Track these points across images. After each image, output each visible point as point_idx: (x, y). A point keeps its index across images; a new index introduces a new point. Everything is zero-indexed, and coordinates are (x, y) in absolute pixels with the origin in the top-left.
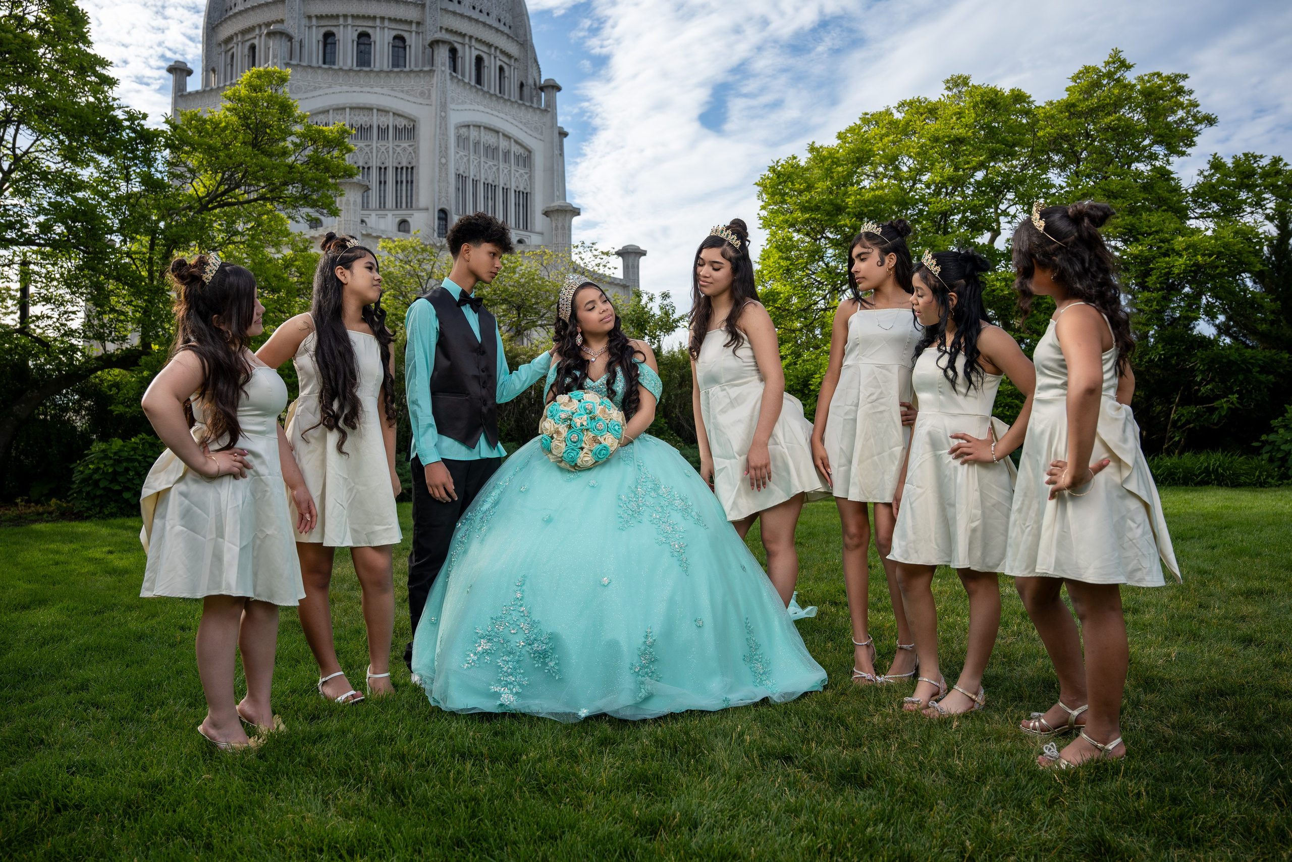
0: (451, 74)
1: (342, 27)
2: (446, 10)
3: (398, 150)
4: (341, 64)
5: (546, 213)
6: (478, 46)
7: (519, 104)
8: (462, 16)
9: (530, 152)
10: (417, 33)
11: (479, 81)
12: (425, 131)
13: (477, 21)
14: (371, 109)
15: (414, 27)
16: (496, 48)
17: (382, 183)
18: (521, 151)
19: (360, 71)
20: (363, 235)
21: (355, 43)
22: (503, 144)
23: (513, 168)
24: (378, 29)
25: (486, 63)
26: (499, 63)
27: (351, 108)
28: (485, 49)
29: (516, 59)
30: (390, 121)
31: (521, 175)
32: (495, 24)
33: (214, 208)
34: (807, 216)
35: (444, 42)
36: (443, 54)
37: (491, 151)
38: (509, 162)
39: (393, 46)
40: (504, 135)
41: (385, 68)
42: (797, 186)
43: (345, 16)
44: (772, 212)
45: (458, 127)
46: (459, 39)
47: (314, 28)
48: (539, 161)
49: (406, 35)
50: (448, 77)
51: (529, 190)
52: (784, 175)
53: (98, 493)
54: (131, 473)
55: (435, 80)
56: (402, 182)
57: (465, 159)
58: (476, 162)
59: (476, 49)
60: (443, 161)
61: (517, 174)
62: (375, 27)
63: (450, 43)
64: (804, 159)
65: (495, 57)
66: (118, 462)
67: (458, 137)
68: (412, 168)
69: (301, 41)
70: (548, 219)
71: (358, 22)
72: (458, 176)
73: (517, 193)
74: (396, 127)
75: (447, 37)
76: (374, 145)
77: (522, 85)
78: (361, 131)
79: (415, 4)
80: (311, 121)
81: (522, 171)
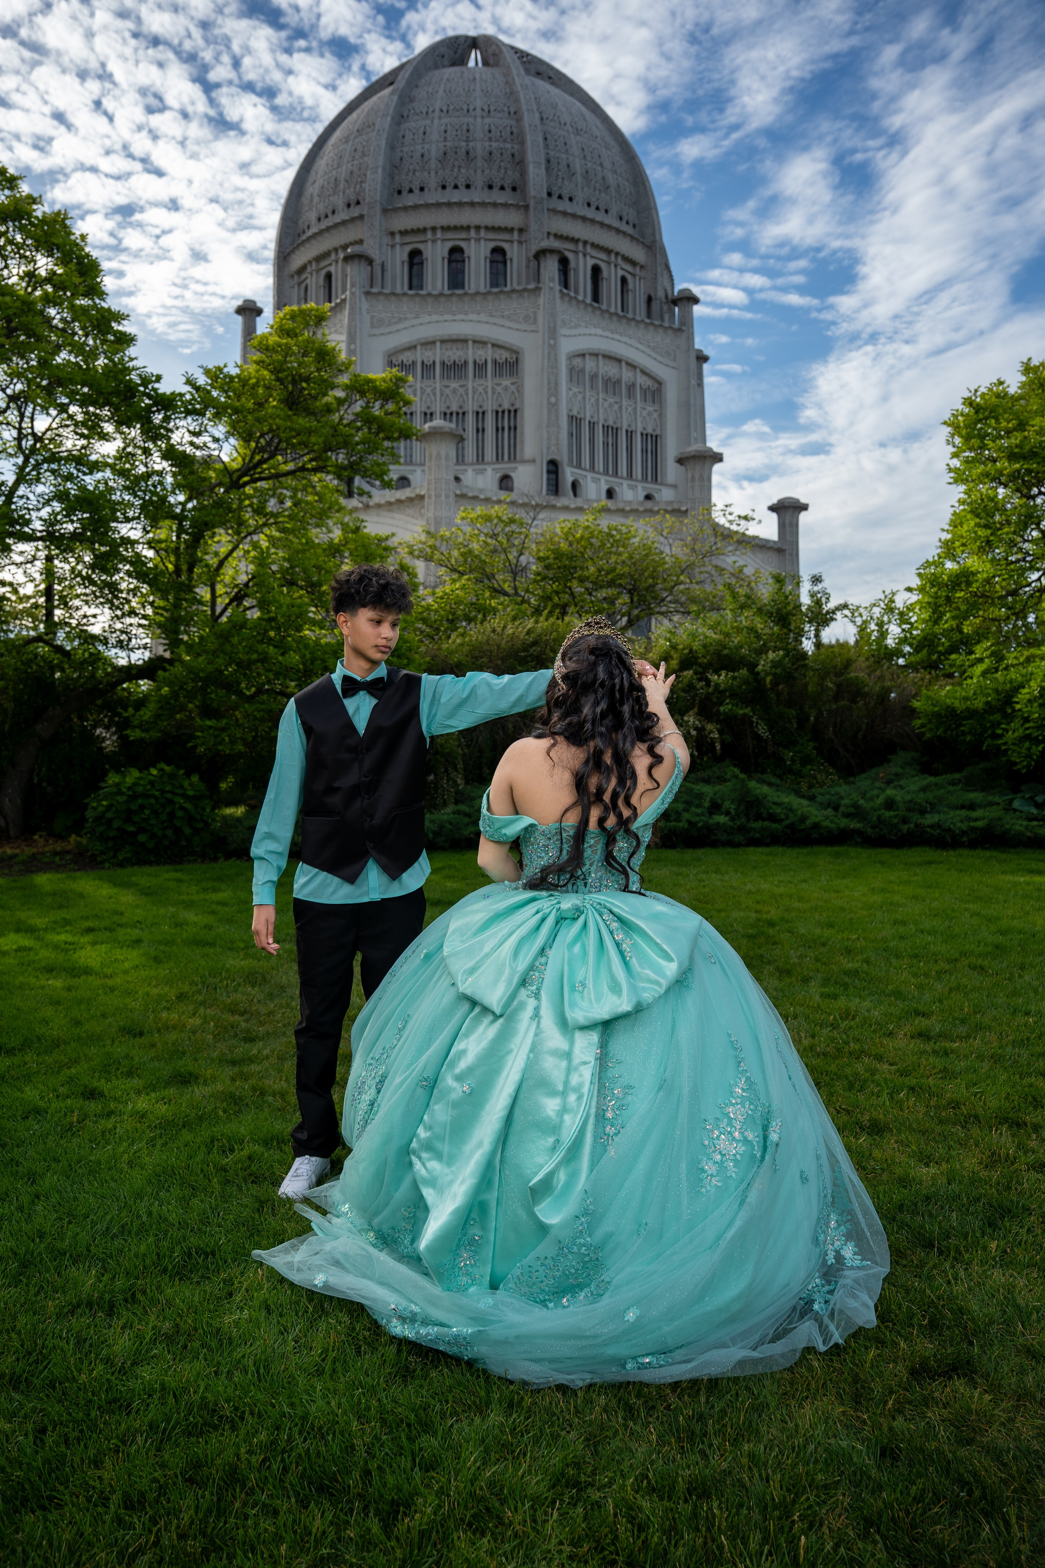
0: (561, 291)
1: (430, 243)
2: (554, 211)
3: (499, 389)
4: (430, 288)
5: (680, 461)
6: (594, 253)
7: (647, 324)
8: (574, 216)
9: (660, 383)
10: (520, 242)
11: (596, 297)
12: (531, 365)
13: (592, 221)
14: (465, 341)
15: (516, 235)
16: (617, 254)
17: (480, 431)
18: (649, 383)
19: (451, 295)
20: (457, 496)
21: (446, 262)
22: (627, 375)
23: (639, 405)
24: (473, 241)
25: (605, 274)
26: (620, 273)
27: (443, 342)
28: (603, 256)
29: (642, 267)
30: (488, 354)
32: (616, 224)
33: (246, 484)
34: (1017, 466)
35: (552, 251)
36: (551, 267)
37: (612, 385)
38: (635, 398)
39: (491, 262)
40: (628, 364)
41: (482, 289)
42: (1004, 424)
43: (434, 229)
44: (967, 461)
45: (572, 357)
46: (571, 246)
47: (398, 247)
48: (671, 394)
49: (506, 246)
50: (558, 295)
51: (658, 432)
52: (985, 409)
53: (112, 834)
54: (147, 812)
55: (541, 301)
56: (503, 429)
57: (580, 397)
58: (593, 400)
59: (592, 257)
60: (553, 400)
61: (644, 413)
62: (469, 240)
63: (559, 252)
64: (1014, 383)
65: (616, 266)
66: (134, 797)
67: (571, 370)
68: (516, 411)
69: (383, 265)
70: (682, 468)
71: (449, 235)
72: (571, 418)
73: (645, 436)
74: (495, 362)
75: (556, 244)
76: (470, 385)
77: (650, 299)
78: (454, 369)
79: (517, 206)
80: (397, 360)
81: (650, 408)
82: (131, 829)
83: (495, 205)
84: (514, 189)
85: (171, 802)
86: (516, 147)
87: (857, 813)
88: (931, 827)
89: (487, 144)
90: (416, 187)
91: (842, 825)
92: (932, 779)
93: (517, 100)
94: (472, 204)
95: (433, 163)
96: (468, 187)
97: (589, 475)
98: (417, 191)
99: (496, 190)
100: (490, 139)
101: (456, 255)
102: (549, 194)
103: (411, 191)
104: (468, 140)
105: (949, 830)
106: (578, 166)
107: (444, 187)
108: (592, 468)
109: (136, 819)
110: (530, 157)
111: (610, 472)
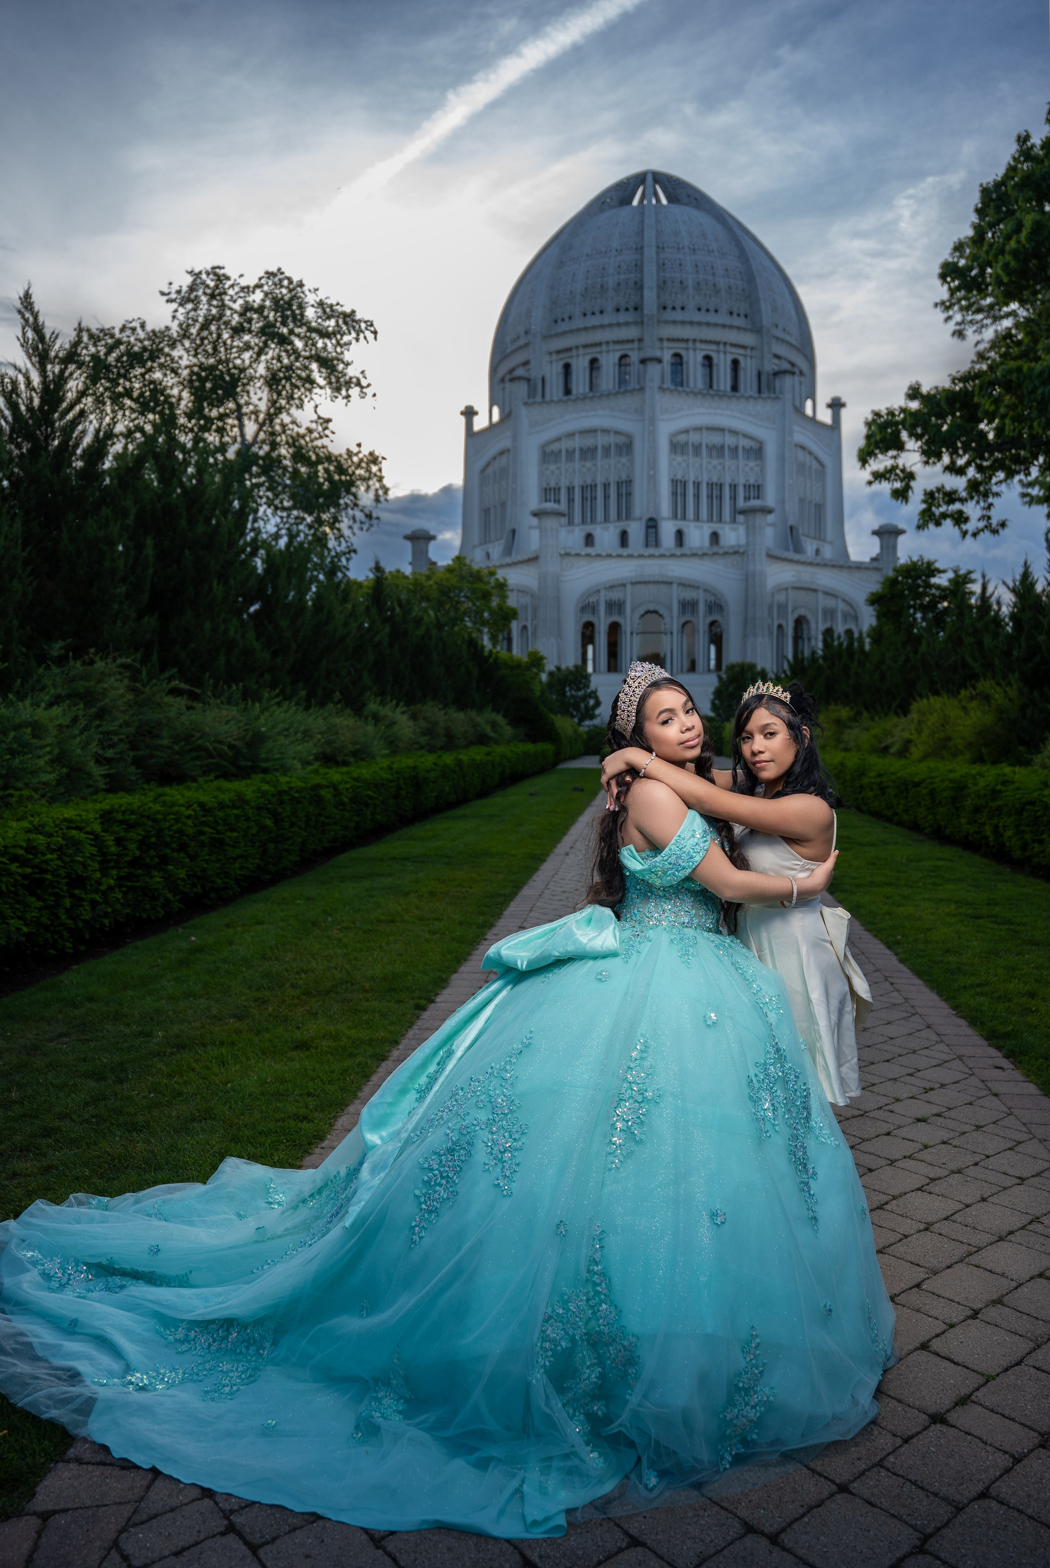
0: (660, 387)
1: (575, 358)
2: (667, 321)
3: (619, 465)
4: (576, 393)
6: (704, 346)
7: (756, 398)
8: (683, 322)
9: (759, 443)
10: (638, 350)
11: (710, 380)
12: (639, 446)
13: (702, 323)
14: (595, 431)
15: (636, 345)
16: (725, 344)
18: (752, 444)
19: (589, 397)
20: (561, 555)
21: (587, 370)
22: (730, 440)
23: (742, 463)
25: (715, 361)
26: (731, 357)
27: (579, 433)
28: (713, 347)
29: (752, 348)
30: (612, 439)
31: (751, 469)
32: (725, 320)
35: (651, 359)
36: (651, 370)
37: (718, 451)
38: (737, 457)
39: (619, 366)
41: (610, 390)
43: (577, 347)
45: (672, 435)
46: (685, 345)
47: (555, 363)
48: (771, 451)
49: (628, 354)
50: (657, 391)
51: (760, 482)
55: (645, 396)
56: (622, 494)
57: (683, 464)
58: (696, 465)
59: (703, 350)
60: (651, 472)
61: (747, 469)
62: (601, 352)
65: (727, 353)
67: (673, 445)
68: (631, 481)
69: (543, 380)
71: (588, 350)
72: (674, 482)
73: (747, 486)
74: (617, 445)
76: (599, 463)
77: (759, 374)
79: (635, 323)
80: (548, 449)
81: (752, 464)
83: (620, 324)
84: (636, 309)
86: (639, 276)
89: (616, 277)
90: (566, 317)
94: (602, 327)
95: (578, 297)
96: (601, 313)
97: (692, 525)
98: (567, 321)
99: (622, 312)
100: (619, 273)
101: (594, 363)
102: (663, 308)
103: (563, 320)
104: (603, 276)
106: (690, 281)
107: (585, 315)
108: (697, 518)
110: (647, 281)
111: (715, 519)
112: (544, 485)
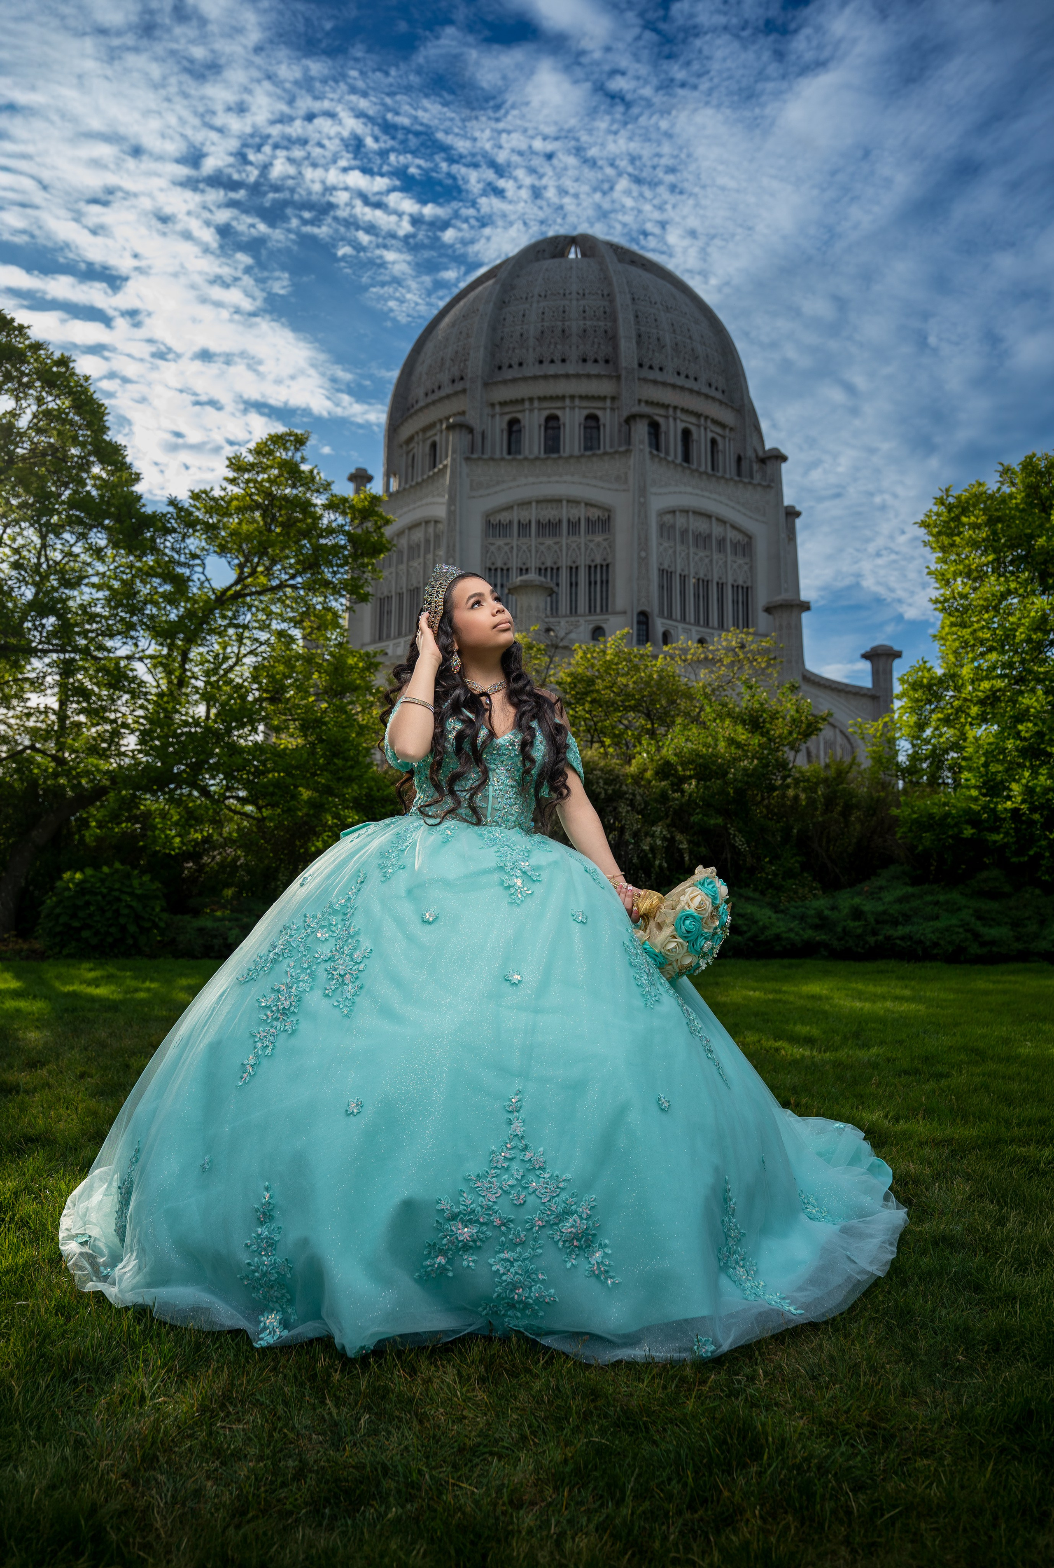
0: (651, 453)
1: (527, 412)
2: (645, 380)
3: (591, 545)
4: (527, 452)
5: (768, 610)
6: (684, 417)
7: (736, 482)
8: (664, 384)
9: (750, 537)
10: (612, 409)
11: (687, 458)
12: (622, 522)
13: (682, 388)
14: (559, 501)
15: (608, 403)
16: (707, 417)
17: (573, 585)
18: (740, 537)
19: (547, 459)
21: (543, 429)
22: (717, 530)
23: (729, 559)
24: (568, 410)
25: (695, 436)
26: (710, 435)
27: (538, 502)
28: (693, 420)
29: (731, 429)
30: (580, 513)
31: (740, 567)
32: (705, 390)
35: (642, 416)
36: (641, 430)
37: (702, 540)
38: (725, 551)
39: (585, 428)
40: (718, 519)
41: (576, 453)
43: (531, 400)
45: (662, 513)
46: (662, 412)
47: (498, 417)
48: (761, 547)
49: (599, 413)
50: (647, 456)
51: (749, 584)
52: (958, 507)
53: (60, 929)
54: (93, 908)
55: (631, 462)
56: (596, 583)
57: (670, 551)
58: (683, 554)
59: (682, 421)
60: (643, 554)
61: (735, 566)
62: (564, 408)
63: (648, 416)
64: (992, 484)
65: (705, 429)
66: (81, 893)
67: (662, 526)
68: (607, 566)
69: (483, 433)
70: (771, 617)
71: (546, 404)
72: (662, 571)
73: (736, 588)
74: (588, 520)
75: (645, 409)
76: (564, 542)
77: (739, 459)
78: (550, 528)
79: (609, 377)
80: (494, 520)
81: (740, 561)
82: (76, 924)
83: (588, 376)
84: (607, 361)
85: (119, 900)
86: (609, 324)
87: (823, 923)
88: (902, 938)
89: (581, 323)
90: (515, 362)
91: (806, 936)
92: (910, 890)
93: (610, 284)
94: (567, 376)
95: (532, 342)
96: (563, 361)
97: (680, 626)
98: (516, 367)
99: (589, 363)
100: (585, 318)
101: (552, 423)
102: (641, 365)
103: (510, 366)
104: (563, 320)
105: (920, 942)
106: (668, 339)
107: (541, 362)
108: (684, 619)
109: (81, 914)
110: (622, 332)
111: (702, 622)
112: (489, 565)
